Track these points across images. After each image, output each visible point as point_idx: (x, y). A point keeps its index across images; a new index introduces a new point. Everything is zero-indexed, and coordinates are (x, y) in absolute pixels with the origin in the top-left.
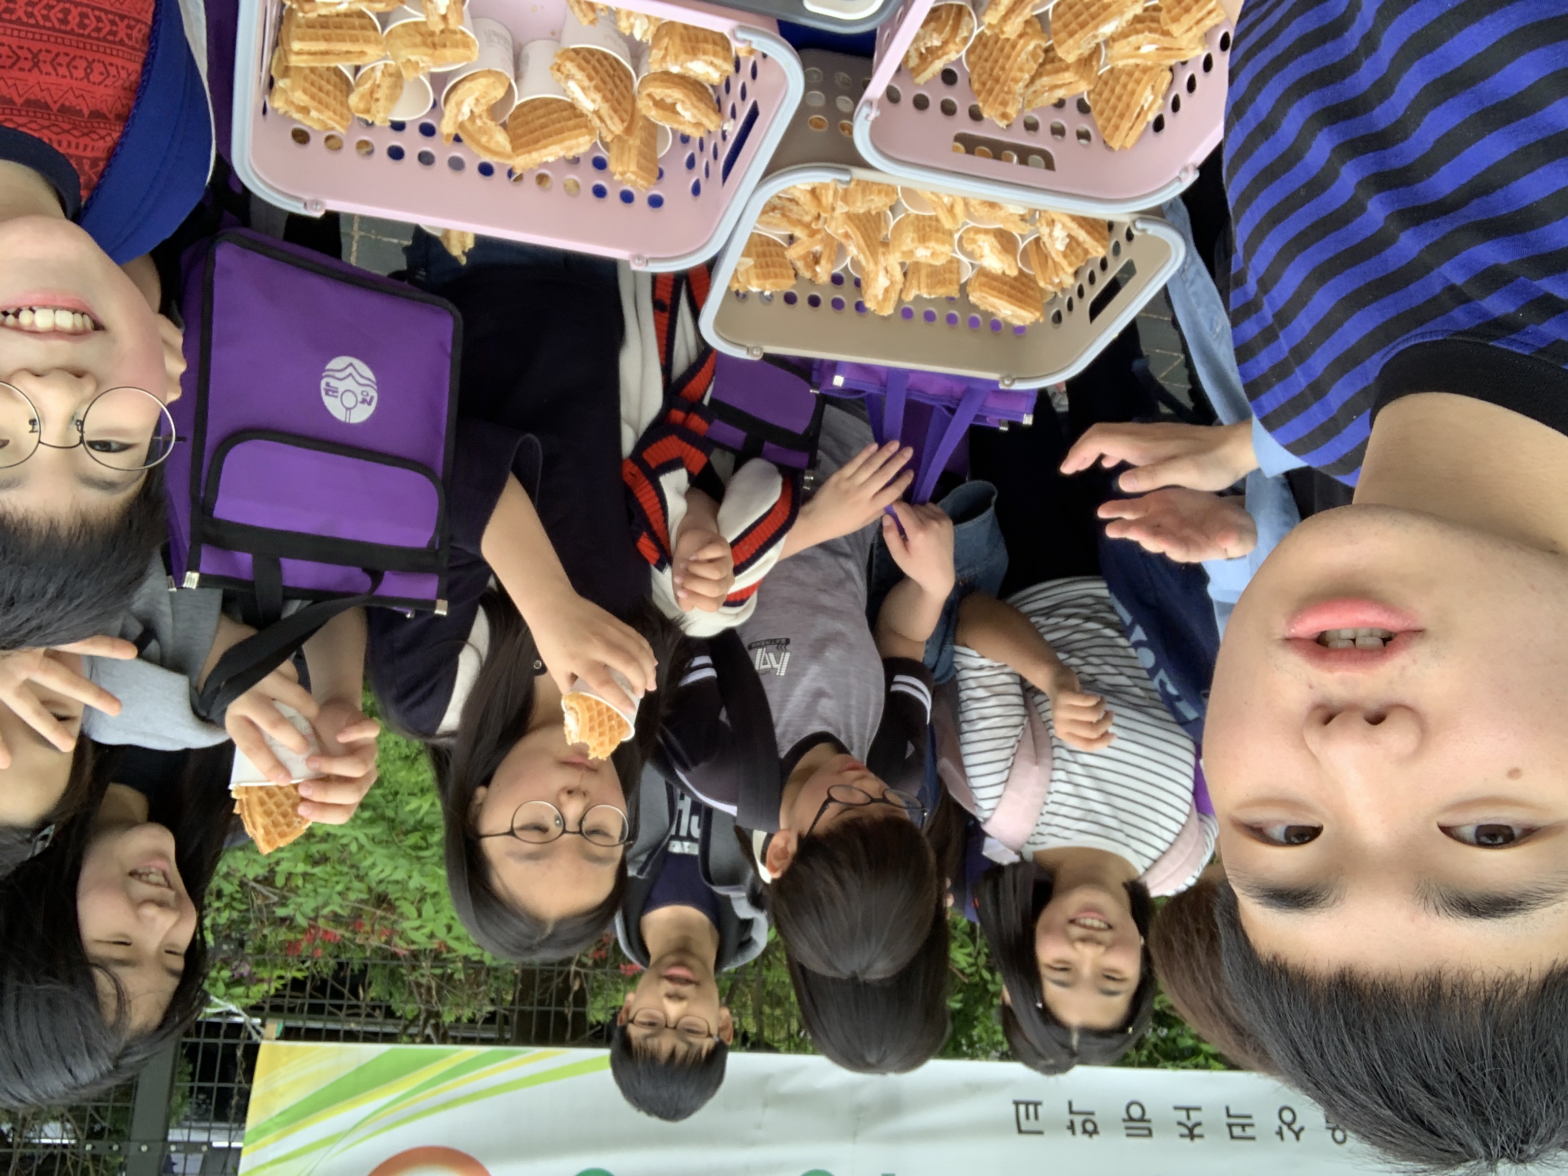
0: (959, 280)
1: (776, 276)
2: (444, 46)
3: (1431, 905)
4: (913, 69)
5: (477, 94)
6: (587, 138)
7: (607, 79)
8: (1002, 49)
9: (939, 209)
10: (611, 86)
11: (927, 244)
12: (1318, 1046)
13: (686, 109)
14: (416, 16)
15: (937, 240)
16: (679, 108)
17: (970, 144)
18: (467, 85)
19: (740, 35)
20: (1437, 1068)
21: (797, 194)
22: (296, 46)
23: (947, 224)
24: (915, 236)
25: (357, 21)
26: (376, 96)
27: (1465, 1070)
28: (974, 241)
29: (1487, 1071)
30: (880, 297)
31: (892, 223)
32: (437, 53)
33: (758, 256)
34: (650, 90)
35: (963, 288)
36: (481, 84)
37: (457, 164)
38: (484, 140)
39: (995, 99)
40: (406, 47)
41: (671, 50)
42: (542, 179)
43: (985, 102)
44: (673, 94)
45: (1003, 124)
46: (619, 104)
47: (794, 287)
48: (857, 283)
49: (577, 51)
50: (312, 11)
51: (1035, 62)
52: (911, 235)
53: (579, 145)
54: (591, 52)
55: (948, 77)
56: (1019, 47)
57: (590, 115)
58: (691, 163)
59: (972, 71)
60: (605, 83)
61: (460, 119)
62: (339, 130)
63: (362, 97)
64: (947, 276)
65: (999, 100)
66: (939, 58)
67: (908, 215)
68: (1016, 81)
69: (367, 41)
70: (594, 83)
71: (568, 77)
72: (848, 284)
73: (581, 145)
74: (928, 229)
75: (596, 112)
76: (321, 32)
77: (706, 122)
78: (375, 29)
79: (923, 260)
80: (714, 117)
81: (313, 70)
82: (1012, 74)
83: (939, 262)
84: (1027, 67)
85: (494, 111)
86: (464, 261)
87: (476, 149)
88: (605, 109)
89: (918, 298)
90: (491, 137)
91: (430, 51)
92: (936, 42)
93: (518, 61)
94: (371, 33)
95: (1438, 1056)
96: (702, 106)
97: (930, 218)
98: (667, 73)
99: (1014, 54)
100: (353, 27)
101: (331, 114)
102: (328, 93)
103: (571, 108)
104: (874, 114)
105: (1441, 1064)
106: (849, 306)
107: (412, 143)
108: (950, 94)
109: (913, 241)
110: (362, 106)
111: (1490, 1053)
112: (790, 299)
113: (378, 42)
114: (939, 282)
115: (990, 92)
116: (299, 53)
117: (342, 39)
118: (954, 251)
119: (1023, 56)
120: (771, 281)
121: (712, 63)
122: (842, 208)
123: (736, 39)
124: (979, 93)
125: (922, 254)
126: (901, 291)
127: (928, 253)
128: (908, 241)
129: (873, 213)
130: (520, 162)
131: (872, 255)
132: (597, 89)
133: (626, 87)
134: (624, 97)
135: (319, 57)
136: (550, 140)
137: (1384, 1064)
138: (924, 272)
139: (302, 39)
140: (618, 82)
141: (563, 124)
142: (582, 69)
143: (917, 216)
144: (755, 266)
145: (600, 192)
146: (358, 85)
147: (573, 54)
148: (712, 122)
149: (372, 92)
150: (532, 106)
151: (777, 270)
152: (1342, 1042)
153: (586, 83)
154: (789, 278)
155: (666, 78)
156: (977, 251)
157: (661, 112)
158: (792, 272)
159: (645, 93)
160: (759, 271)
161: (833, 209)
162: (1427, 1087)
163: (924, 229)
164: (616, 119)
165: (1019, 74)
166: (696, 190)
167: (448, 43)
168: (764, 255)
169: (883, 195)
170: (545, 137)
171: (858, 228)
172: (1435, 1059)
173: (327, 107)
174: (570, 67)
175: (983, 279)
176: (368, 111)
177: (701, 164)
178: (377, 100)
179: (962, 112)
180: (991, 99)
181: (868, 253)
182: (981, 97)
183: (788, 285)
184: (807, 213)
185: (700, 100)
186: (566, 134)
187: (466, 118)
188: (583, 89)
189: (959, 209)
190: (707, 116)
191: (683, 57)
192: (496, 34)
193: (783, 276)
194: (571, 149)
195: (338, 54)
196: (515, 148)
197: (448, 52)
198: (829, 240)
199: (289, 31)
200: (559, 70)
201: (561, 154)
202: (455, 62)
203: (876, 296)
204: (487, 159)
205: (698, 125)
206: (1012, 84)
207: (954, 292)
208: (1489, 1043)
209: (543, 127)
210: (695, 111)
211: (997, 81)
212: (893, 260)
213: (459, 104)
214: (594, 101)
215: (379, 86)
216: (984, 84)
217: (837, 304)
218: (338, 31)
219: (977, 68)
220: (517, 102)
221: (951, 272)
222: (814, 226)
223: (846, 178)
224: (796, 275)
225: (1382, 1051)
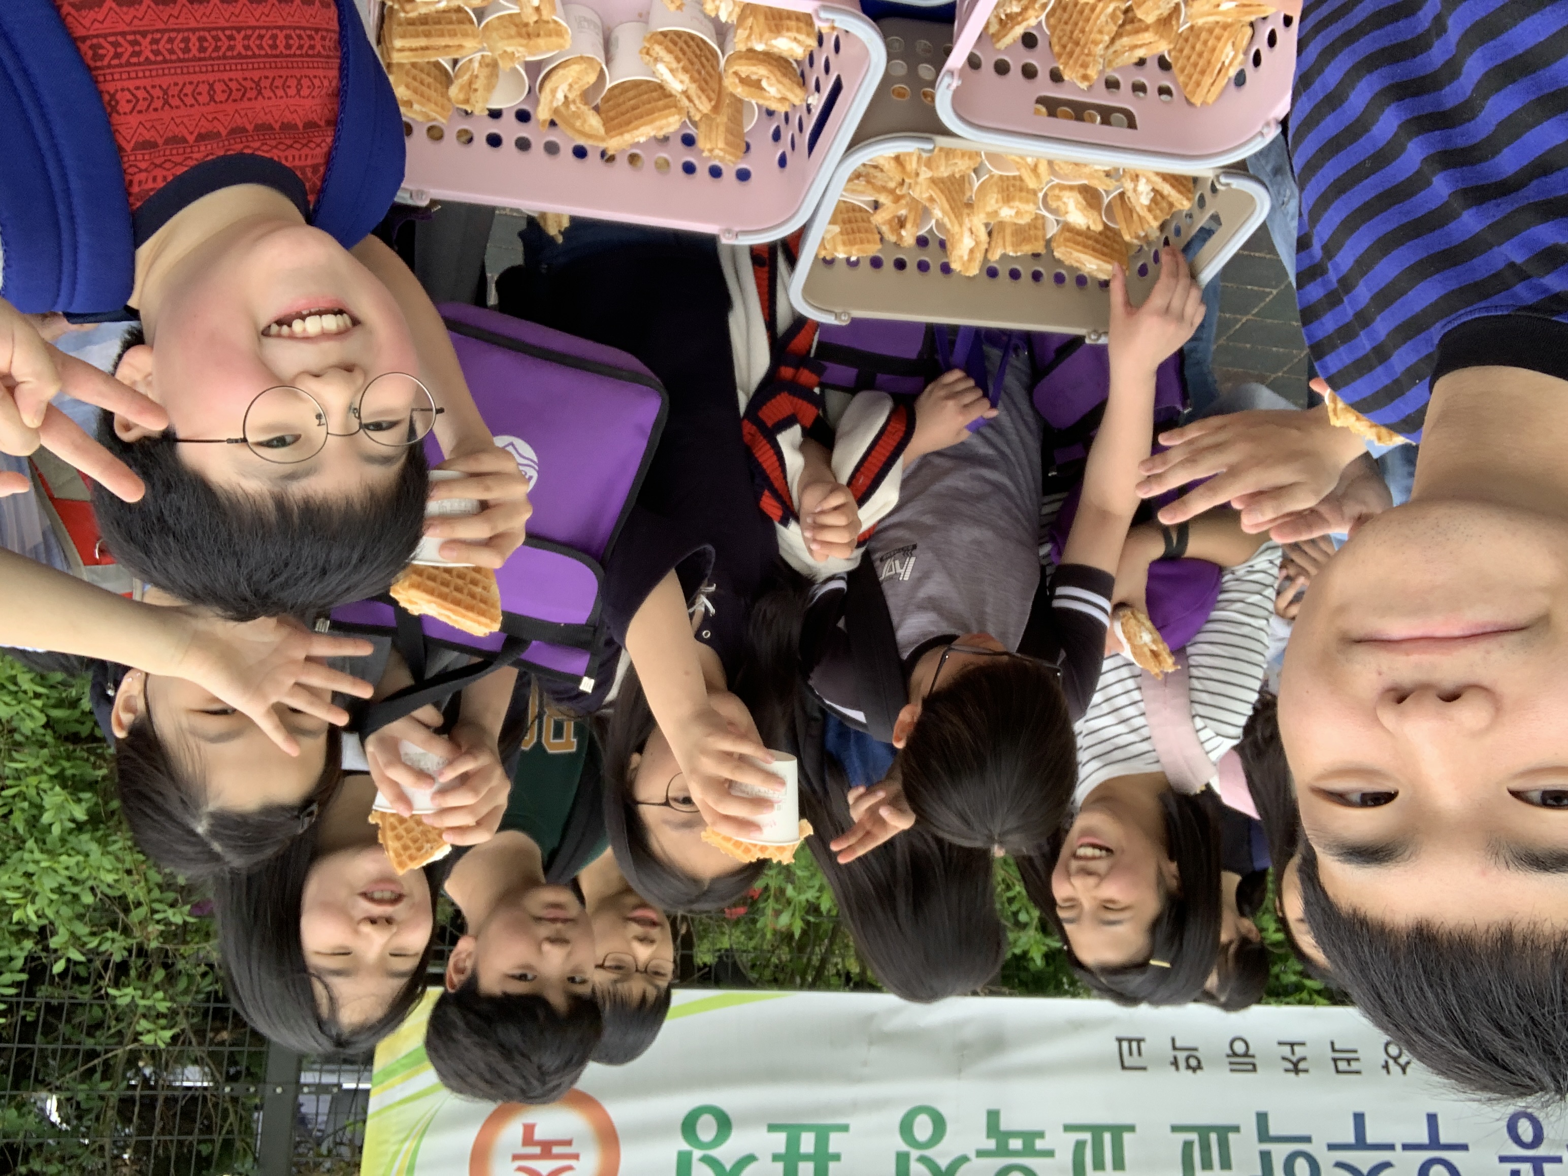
0: (1044, 236)
1: (862, 242)
2: (538, 35)
3: (1503, 860)
4: (993, 35)
5: (570, 80)
6: (677, 117)
7: (695, 60)
8: (1081, 12)
9: (1023, 170)
10: (698, 66)
11: (1012, 204)
12: (1398, 990)
13: (771, 85)
14: (509, 8)
15: (1021, 199)
16: (764, 84)
17: (1052, 106)
18: (561, 72)
19: (823, 15)
20: (1510, 1012)
21: (881, 162)
22: (398, 43)
23: (1031, 183)
24: (1000, 196)
25: (454, 17)
26: (474, 86)
27: (1537, 1014)
28: (1059, 198)
29: (1557, 1014)
30: (966, 258)
31: (976, 185)
32: (532, 43)
33: (844, 223)
34: (736, 68)
35: (1048, 243)
36: (574, 70)
37: (552, 149)
38: (578, 124)
39: (1076, 62)
40: (502, 38)
41: (756, 30)
42: (633, 159)
43: (1066, 64)
44: (759, 71)
45: (1084, 85)
46: (706, 82)
47: (880, 251)
48: (942, 244)
49: (664, 34)
50: (412, 11)
51: (1115, 23)
52: (995, 196)
53: (669, 125)
54: (679, 34)
55: (1029, 40)
56: (1098, 10)
57: (678, 96)
58: (777, 136)
59: (1053, 33)
60: (692, 63)
61: (555, 105)
62: (441, 121)
63: (462, 88)
64: (1032, 232)
65: (1080, 62)
66: (1019, 23)
67: (992, 177)
68: (1096, 43)
69: (465, 35)
70: (681, 64)
71: (656, 60)
72: (933, 246)
73: (671, 124)
74: (1011, 189)
75: (685, 93)
76: (421, 28)
77: (790, 96)
78: (472, 22)
79: (1008, 219)
80: (798, 91)
81: (414, 65)
82: (1093, 36)
83: (1024, 221)
84: (1106, 29)
85: (586, 96)
87: (570, 133)
88: (693, 89)
89: (1004, 257)
90: (585, 121)
91: (524, 42)
92: (1016, 9)
93: (608, 45)
94: (467, 27)
95: (1511, 1001)
96: (786, 81)
97: (1014, 178)
98: (751, 50)
99: (1094, 16)
100: (451, 22)
101: (433, 106)
102: (429, 86)
103: (660, 89)
104: (956, 83)
105: (1514, 1009)
106: (935, 268)
107: (509, 129)
108: (1031, 58)
109: (997, 202)
110: (462, 96)
112: (876, 263)
113: (474, 36)
114: (1024, 240)
115: (1071, 54)
116: (401, 50)
117: (442, 35)
118: (1039, 209)
119: (1103, 18)
120: (857, 247)
121: (795, 39)
122: (925, 174)
123: (820, 18)
124: (1059, 56)
125: (1006, 213)
126: (987, 251)
127: (1012, 212)
128: (992, 201)
129: (957, 176)
130: (613, 144)
131: (956, 217)
132: (685, 70)
133: (712, 66)
134: (711, 76)
135: (420, 52)
136: (642, 121)
137: (1461, 1008)
138: (1008, 231)
139: (403, 36)
140: (703, 59)
141: (653, 104)
142: (670, 51)
143: (1001, 176)
144: (841, 233)
145: (689, 169)
146: (456, 76)
147: (661, 38)
148: (796, 96)
149: (470, 83)
150: (623, 88)
151: (863, 235)
152: (1421, 989)
153: (674, 65)
154: (875, 243)
155: (751, 55)
156: (1062, 207)
157: (747, 89)
158: (878, 237)
159: (731, 71)
160: (845, 237)
161: (917, 174)
162: (1501, 1029)
163: (1008, 189)
164: (704, 98)
165: (1099, 37)
166: (783, 162)
167: (542, 33)
168: (850, 222)
169: (966, 158)
170: (636, 119)
171: (942, 192)
172: (1508, 1004)
173: (429, 100)
174: (658, 50)
175: (1067, 234)
176: (467, 101)
177: (786, 137)
178: (476, 90)
179: (1043, 75)
180: (1071, 62)
181: (952, 216)
182: (1062, 61)
183: (873, 249)
184: (891, 179)
185: (785, 75)
186: (656, 115)
187: (560, 103)
188: (672, 71)
189: (1043, 168)
190: (792, 91)
191: (767, 35)
192: (585, 20)
193: (869, 242)
194: (661, 128)
195: (437, 49)
196: (607, 131)
197: (541, 42)
198: (914, 204)
199: (390, 29)
200: (648, 53)
201: (652, 134)
202: (548, 50)
203: (961, 257)
204: (581, 142)
205: (783, 99)
206: (1092, 46)
207: (1040, 248)
209: (634, 108)
210: (780, 87)
211: (1077, 43)
212: (978, 221)
213: (554, 92)
214: (682, 82)
215: (477, 77)
216: (1064, 47)
217: (923, 267)
218: (438, 27)
219: (1057, 31)
220: (608, 85)
221: (1036, 228)
222: (898, 192)
223: (929, 146)
224: (882, 239)
225: (1459, 997)
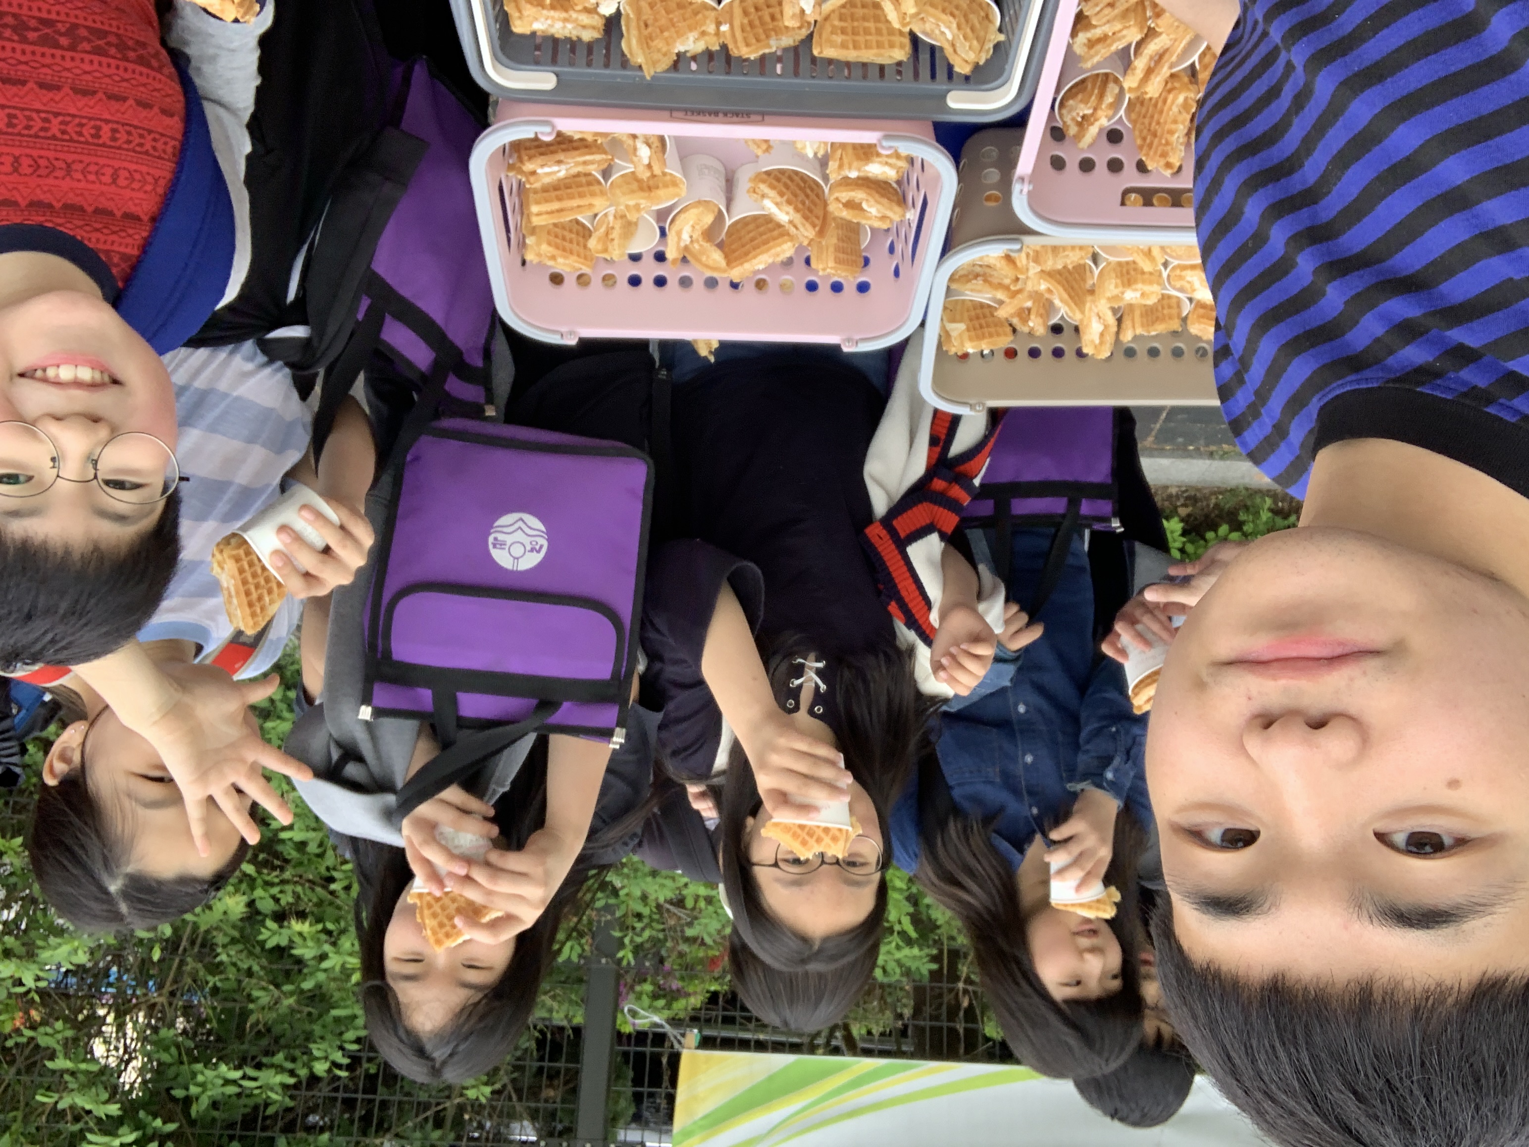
0: (1179, 314)
1: (991, 335)
2: (657, 187)
3: (1366, 914)
4: (1074, 136)
5: (691, 223)
6: (789, 244)
7: (798, 192)
8: (1156, 105)
9: (1135, 255)
10: (802, 197)
11: (1134, 287)
12: (1248, 1050)
13: (871, 206)
14: (627, 168)
15: (1144, 282)
16: (864, 206)
17: (1148, 197)
18: (683, 216)
20: (1366, 1075)
21: (992, 262)
22: (535, 209)
23: (1147, 266)
24: (1119, 281)
25: (583, 180)
26: (610, 237)
27: (1393, 1075)
28: (1181, 278)
29: (1415, 1078)
30: (1097, 341)
31: (1096, 272)
32: (653, 194)
33: (971, 320)
34: (836, 195)
35: (1185, 320)
36: (691, 216)
37: (685, 282)
38: (704, 259)
39: (1156, 152)
40: (624, 194)
41: (845, 161)
42: (760, 285)
43: (1147, 155)
44: (858, 195)
45: (1168, 173)
46: (811, 211)
47: (1012, 342)
48: (1077, 329)
49: (768, 173)
50: (537, 181)
51: (1188, 113)
52: (1114, 281)
53: (784, 251)
54: (782, 172)
55: (1114, 136)
56: (1169, 101)
57: (787, 225)
58: (892, 249)
59: (1134, 127)
60: (796, 196)
61: (682, 244)
62: (585, 270)
63: (599, 240)
64: (1165, 312)
65: (1159, 152)
66: (1092, 124)
67: (1109, 264)
68: (1171, 132)
69: (593, 194)
70: (785, 198)
71: (763, 196)
72: (1067, 332)
73: (786, 250)
74: (1132, 273)
75: (791, 222)
76: (553, 194)
77: (889, 214)
78: (599, 183)
79: (1134, 302)
80: (897, 209)
81: (555, 225)
82: (1167, 127)
83: (1151, 301)
84: (1180, 118)
85: (709, 234)
86: (712, 359)
87: (699, 267)
88: (797, 218)
89: (1136, 338)
90: (708, 257)
91: (646, 194)
92: (1089, 112)
93: (730, 184)
94: (596, 188)
95: (1367, 1061)
96: (885, 201)
97: (1127, 263)
98: (846, 178)
99: (1166, 108)
100: (581, 186)
101: (575, 258)
102: (571, 241)
103: (768, 220)
104: (1026, 188)
105: (1370, 1072)
106: (1070, 354)
107: (648, 270)
108: (1115, 152)
109: (1116, 286)
110: (600, 247)
111: (1419, 1061)
112: (1011, 353)
113: (603, 193)
114: (1157, 319)
115: (1150, 146)
116: (538, 214)
117: (571, 197)
118: (1166, 289)
119: (1175, 109)
120: (986, 341)
121: (887, 163)
122: (1034, 269)
124: (1141, 148)
125: (1131, 296)
126: (1118, 333)
127: (1138, 294)
128: (1111, 288)
129: (1070, 267)
130: (736, 274)
131: (1076, 304)
132: (789, 202)
133: (817, 196)
134: (815, 205)
135: (556, 215)
136: (758, 251)
137: (1315, 1072)
138: (1137, 313)
139: (538, 203)
140: (808, 191)
141: (768, 235)
142: (772, 187)
143: (1120, 264)
144: (968, 330)
145: (812, 287)
146: (596, 229)
147: (765, 177)
148: (895, 213)
149: (607, 234)
150: (744, 222)
151: (992, 330)
152: (1273, 1047)
153: (779, 199)
154: (1006, 335)
155: (846, 182)
156: (1187, 286)
157: (851, 212)
158: (1009, 330)
159: (832, 198)
160: (973, 333)
161: (1027, 269)
162: (1355, 1093)
163: (1128, 273)
164: (808, 225)
165: (1173, 127)
166: (897, 273)
167: (661, 185)
168: (978, 318)
169: (1077, 251)
170: (754, 249)
171: (1059, 283)
172: (1364, 1065)
173: (571, 253)
174: (764, 188)
175: (1201, 311)
176: (606, 250)
177: (899, 248)
178: (613, 240)
179: (1130, 167)
180: (1152, 153)
181: (1073, 305)
182: (1144, 152)
183: (1005, 341)
184: (1006, 277)
185: (883, 196)
186: (771, 244)
187: (688, 242)
188: (777, 204)
189: (1156, 252)
190: (891, 209)
191: (855, 164)
192: (707, 167)
193: (998, 335)
194: (778, 255)
195: (572, 209)
196: (729, 263)
197: (661, 192)
198: (1036, 296)
199: (528, 198)
200: (754, 192)
201: (770, 261)
202: (668, 200)
203: (1092, 341)
204: (709, 274)
205: (884, 218)
206: (1168, 136)
207: (1176, 325)
208: (1418, 1050)
209: (752, 240)
210: (879, 207)
211: (1155, 135)
212: (1102, 306)
213: (679, 234)
214: (787, 213)
215: (613, 228)
216: (1144, 139)
217: (1058, 353)
218: (569, 191)
219: (1138, 126)
220: (728, 222)
221: (1170, 307)
222: (1013, 288)
223: (1017, 246)
224: (1014, 331)
225: (1312, 1057)
